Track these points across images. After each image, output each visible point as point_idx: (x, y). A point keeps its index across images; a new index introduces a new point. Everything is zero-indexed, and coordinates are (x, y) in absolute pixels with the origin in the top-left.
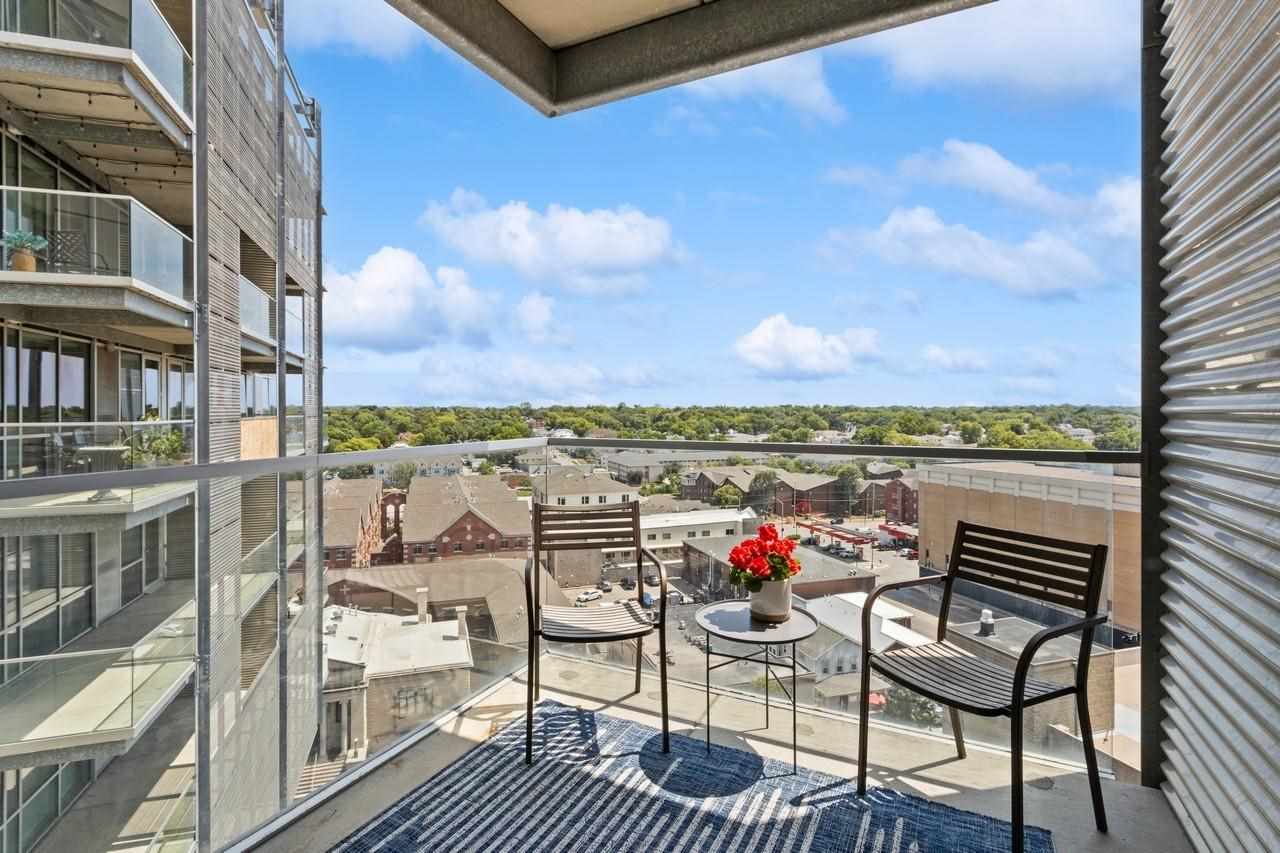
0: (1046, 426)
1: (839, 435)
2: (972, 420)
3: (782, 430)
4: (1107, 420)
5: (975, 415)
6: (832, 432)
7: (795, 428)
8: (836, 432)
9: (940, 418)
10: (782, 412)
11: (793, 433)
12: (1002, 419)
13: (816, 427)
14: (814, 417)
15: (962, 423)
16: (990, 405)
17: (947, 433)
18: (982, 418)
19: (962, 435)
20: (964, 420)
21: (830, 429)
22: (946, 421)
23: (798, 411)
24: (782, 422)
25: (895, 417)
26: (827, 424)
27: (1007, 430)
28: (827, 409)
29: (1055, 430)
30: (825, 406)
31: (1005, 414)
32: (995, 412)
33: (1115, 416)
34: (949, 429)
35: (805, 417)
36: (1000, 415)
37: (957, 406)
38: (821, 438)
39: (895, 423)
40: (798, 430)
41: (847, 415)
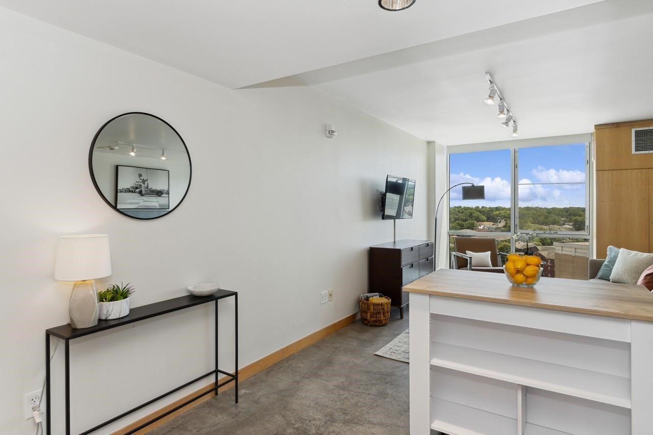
1: (493, 225)
2: (580, 216)
3: (457, 221)
6: (488, 223)
7: (466, 220)
8: (492, 223)
9: (558, 215)
10: (456, 210)
11: (464, 223)
13: (478, 220)
14: (476, 214)
17: (564, 225)
19: (574, 225)
20: (575, 216)
21: (487, 221)
22: (562, 216)
23: (466, 210)
24: (457, 217)
25: (528, 214)
26: (485, 218)
28: (484, 209)
30: (483, 207)
34: (565, 222)
35: (471, 214)
37: (568, 207)
38: (482, 226)
39: (528, 218)
40: (468, 222)
41: (498, 212)
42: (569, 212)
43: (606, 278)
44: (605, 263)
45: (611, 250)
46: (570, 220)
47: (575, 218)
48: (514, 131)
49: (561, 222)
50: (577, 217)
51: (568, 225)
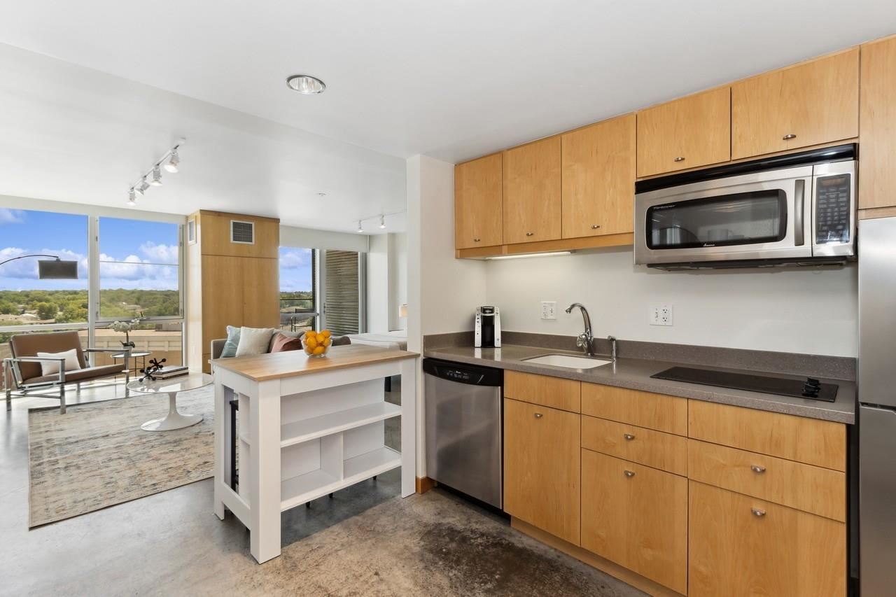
0: (109, 304)
2: (47, 301)
4: (149, 299)
5: (49, 297)
9: (13, 300)
12: (74, 299)
15: (39, 304)
16: (61, 289)
17: (23, 313)
18: (55, 298)
19: (40, 313)
20: (40, 301)
22: (19, 302)
27: (80, 308)
29: (116, 306)
31: (75, 296)
32: (66, 295)
33: (155, 296)
34: (24, 310)
36: (71, 296)
37: (28, 290)
42: (31, 296)
43: (231, 355)
44: (228, 342)
45: (231, 331)
46: (33, 306)
47: (41, 303)
48: (131, 199)
49: (19, 310)
50: (44, 303)
51: (30, 313)
